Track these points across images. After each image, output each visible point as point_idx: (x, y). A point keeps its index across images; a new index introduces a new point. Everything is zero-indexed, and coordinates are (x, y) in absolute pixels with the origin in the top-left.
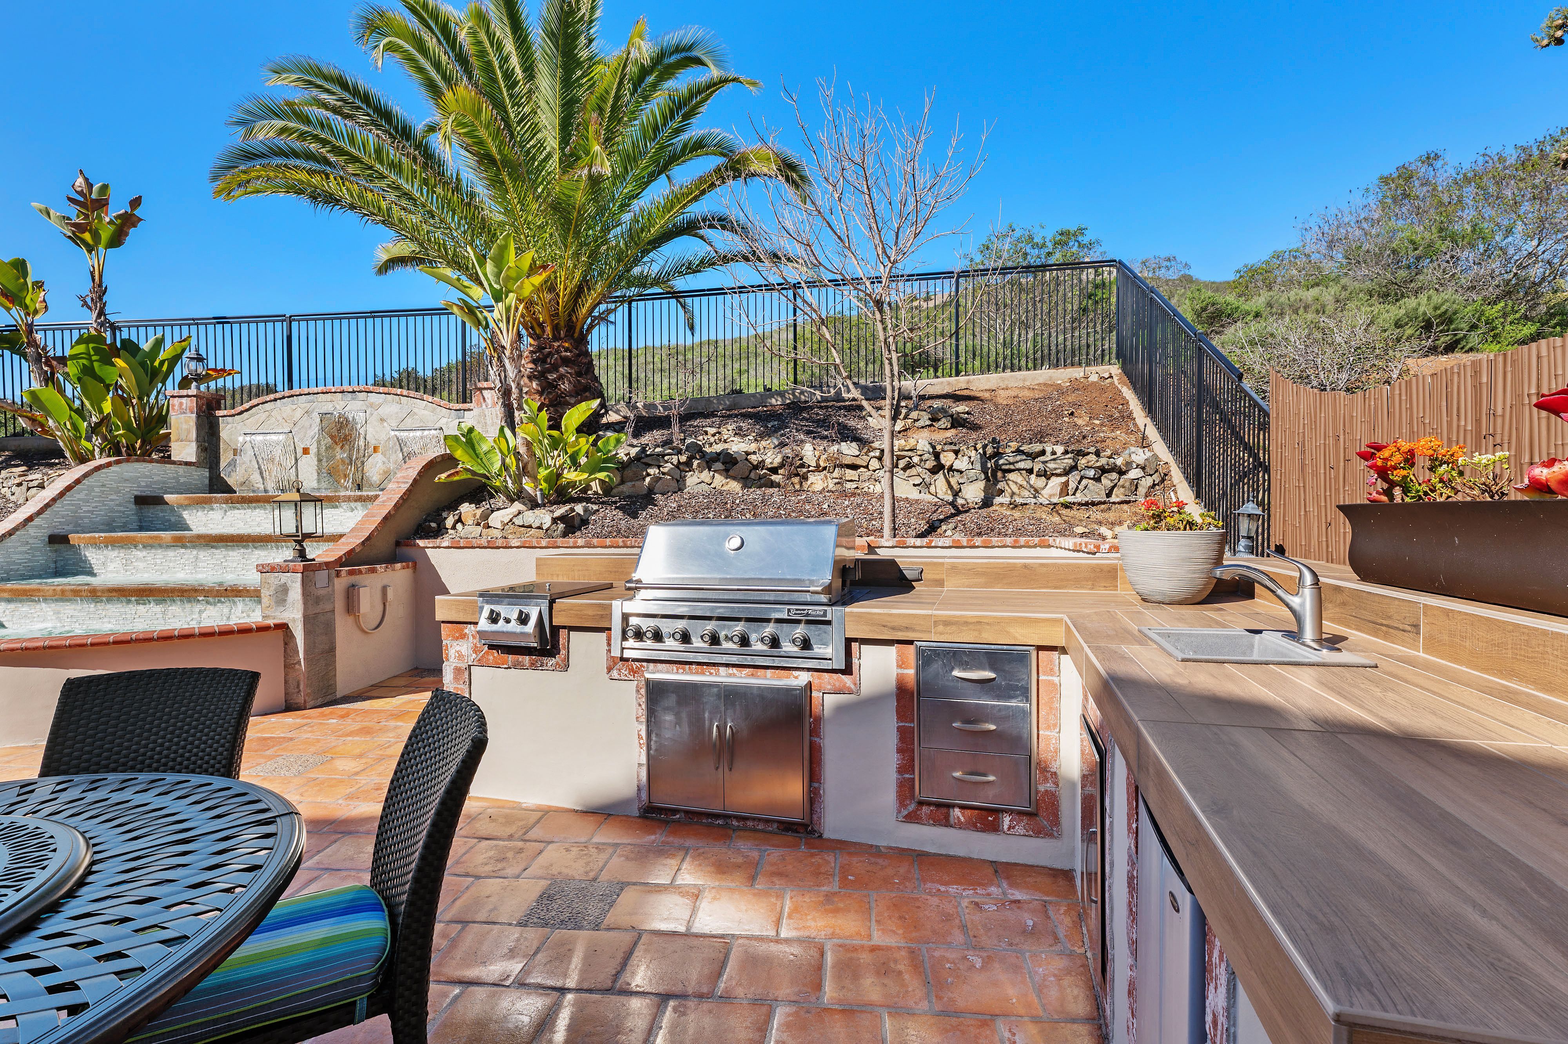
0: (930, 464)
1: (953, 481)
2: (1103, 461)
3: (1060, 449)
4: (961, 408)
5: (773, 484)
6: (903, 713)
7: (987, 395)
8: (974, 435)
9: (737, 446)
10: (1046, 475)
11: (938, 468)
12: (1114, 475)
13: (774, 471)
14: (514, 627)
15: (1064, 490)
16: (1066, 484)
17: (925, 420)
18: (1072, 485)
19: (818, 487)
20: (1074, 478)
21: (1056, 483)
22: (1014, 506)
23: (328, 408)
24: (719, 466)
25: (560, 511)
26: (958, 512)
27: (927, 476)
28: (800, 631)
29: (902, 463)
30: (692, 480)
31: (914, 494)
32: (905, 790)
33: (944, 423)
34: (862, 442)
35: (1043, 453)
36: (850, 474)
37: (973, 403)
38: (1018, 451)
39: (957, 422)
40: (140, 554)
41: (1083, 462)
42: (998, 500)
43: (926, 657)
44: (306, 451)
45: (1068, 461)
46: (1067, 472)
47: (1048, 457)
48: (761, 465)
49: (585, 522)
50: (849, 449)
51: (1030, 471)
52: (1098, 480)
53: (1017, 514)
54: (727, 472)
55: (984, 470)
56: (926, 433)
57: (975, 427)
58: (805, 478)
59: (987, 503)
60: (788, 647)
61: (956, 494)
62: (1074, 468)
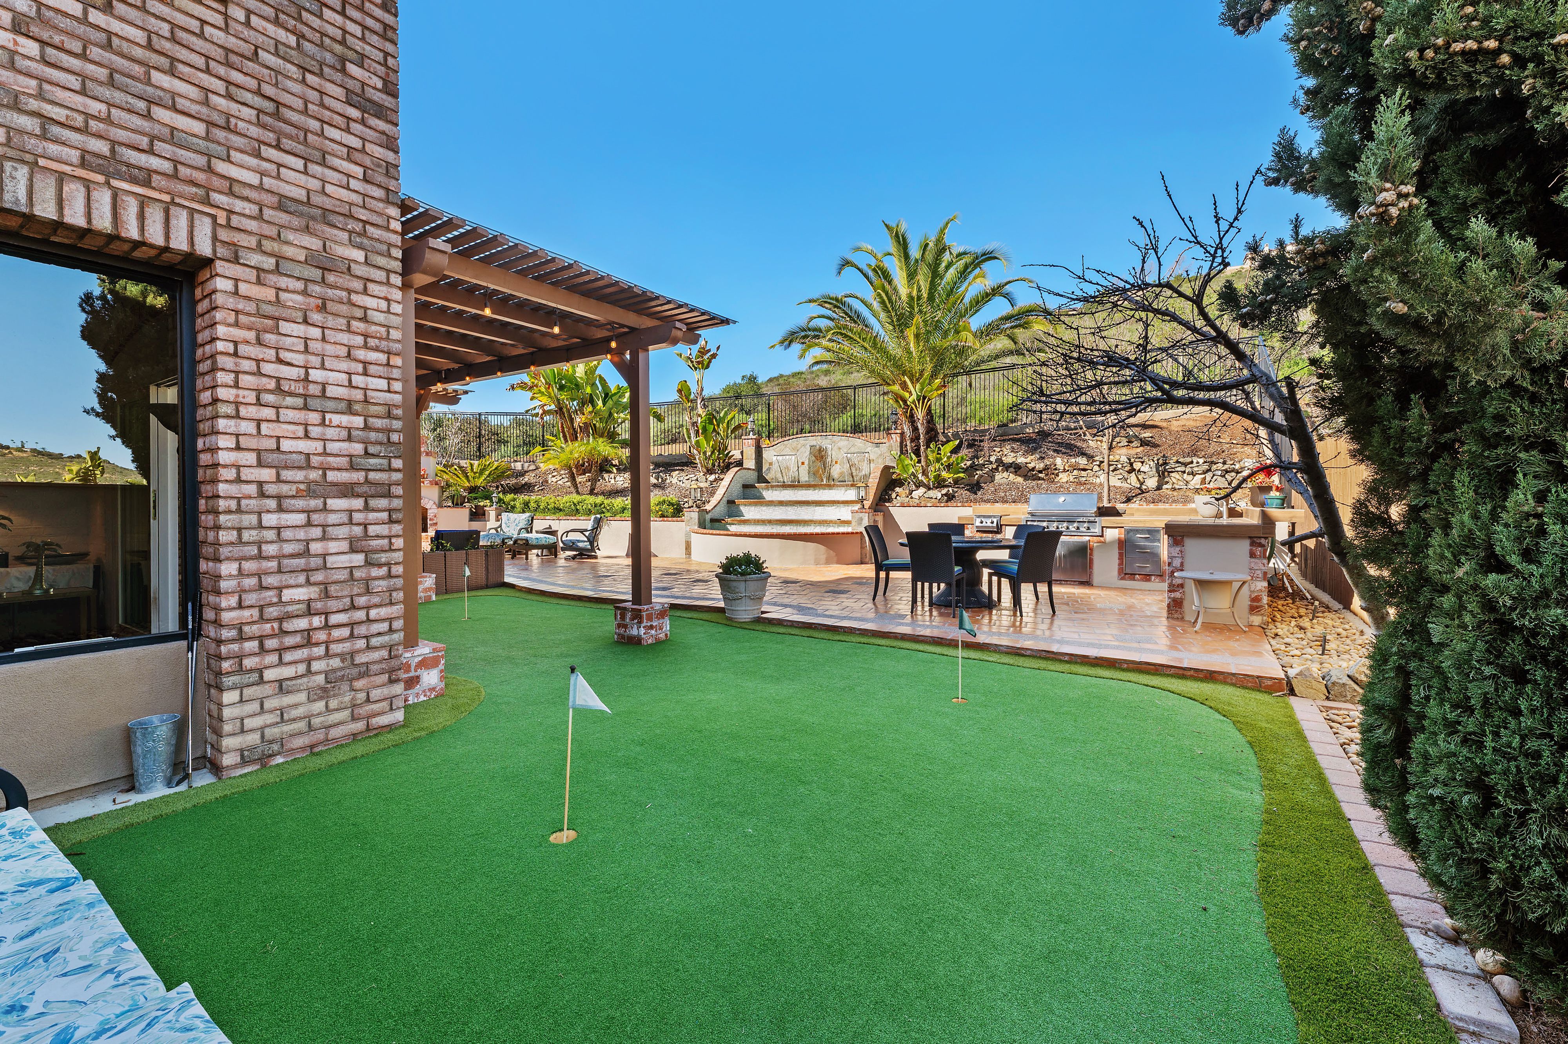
0: (1128, 468)
1: (1140, 477)
2: (1226, 467)
3: (1201, 461)
4: (1146, 434)
5: (1040, 479)
6: (1120, 548)
7: (1164, 424)
8: (1154, 451)
9: (1021, 460)
10: (1193, 474)
11: (1132, 470)
12: (1233, 474)
13: (1040, 472)
14: (989, 524)
15: (1203, 481)
16: (1205, 478)
17: (1124, 442)
18: (1208, 479)
19: (1064, 480)
20: (1209, 476)
21: (1198, 478)
22: (1174, 489)
23: (814, 443)
24: (1012, 469)
25: (944, 491)
26: (1143, 492)
27: (1126, 475)
28: (1086, 525)
29: (1112, 468)
30: (998, 477)
31: (1118, 484)
32: (1120, 571)
33: (1136, 443)
34: (1090, 457)
35: (1192, 462)
36: (1083, 473)
37: (1155, 430)
38: (1177, 462)
39: (1144, 443)
40: (764, 508)
41: (1214, 467)
42: (1165, 487)
43: (1128, 531)
44: (803, 463)
45: (1206, 467)
46: (1205, 472)
47: (1195, 464)
48: (1033, 469)
49: (954, 496)
50: (1082, 461)
51: (1184, 472)
52: (1224, 476)
53: (1175, 493)
54: (1016, 473)
55: (1158, 471)
56: (1124, 451)
57: (1156, 446)
58: (1057, 475)
59: (1159, 488)
60: (1082, 529)
61: (1142, 484)
62: (1209, 470)
